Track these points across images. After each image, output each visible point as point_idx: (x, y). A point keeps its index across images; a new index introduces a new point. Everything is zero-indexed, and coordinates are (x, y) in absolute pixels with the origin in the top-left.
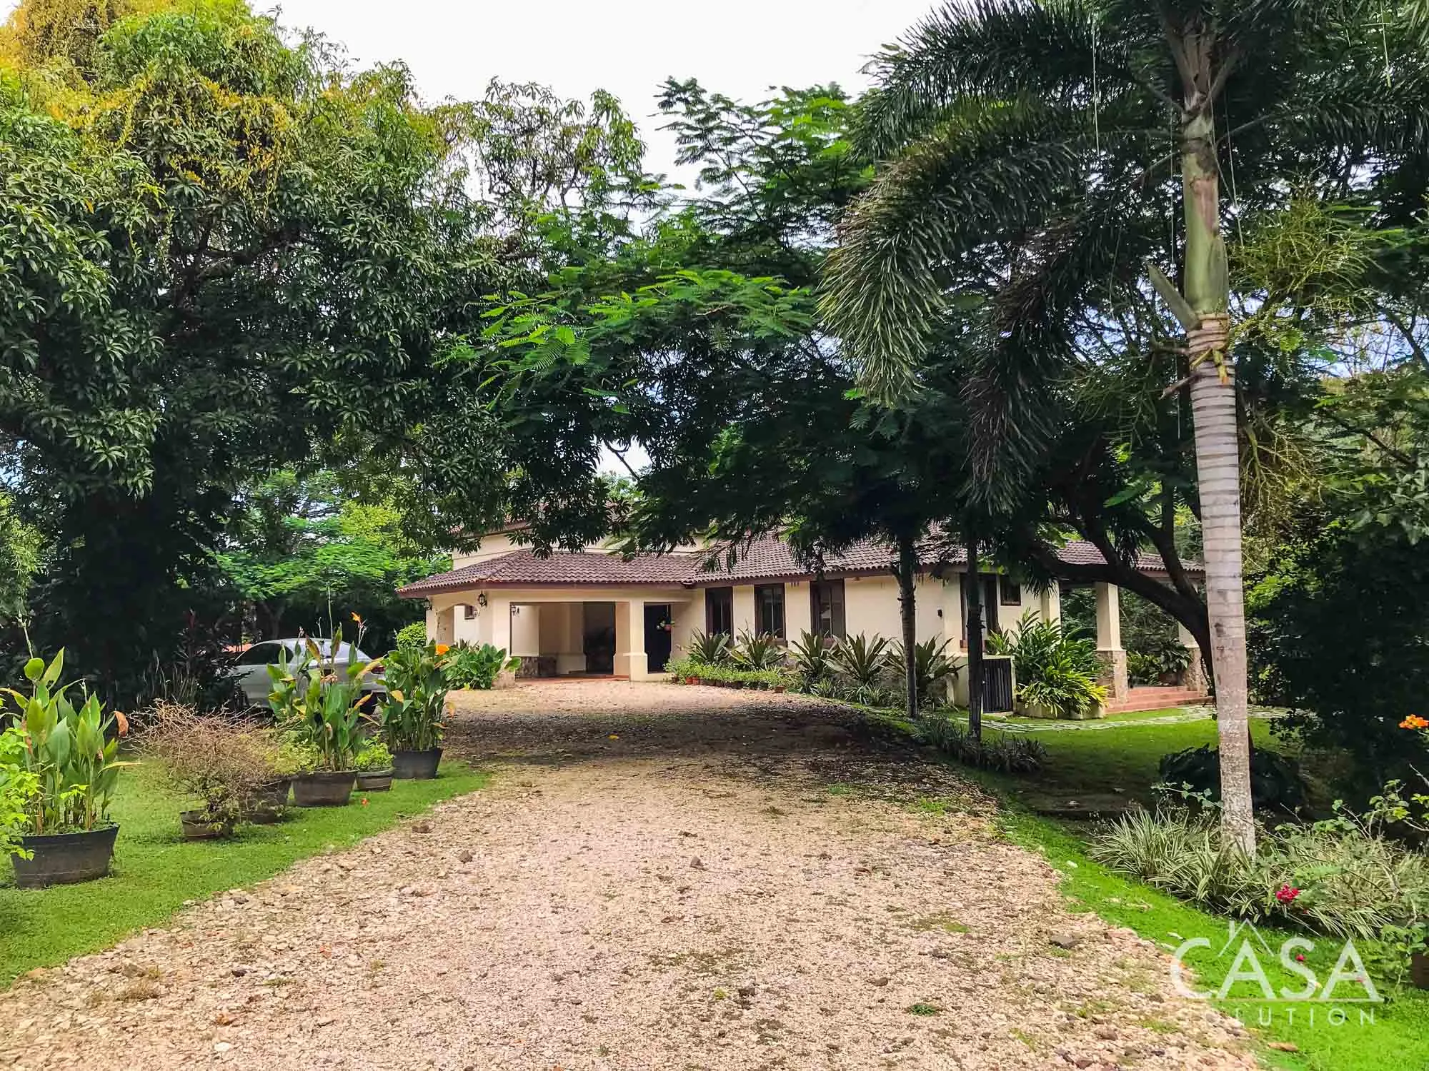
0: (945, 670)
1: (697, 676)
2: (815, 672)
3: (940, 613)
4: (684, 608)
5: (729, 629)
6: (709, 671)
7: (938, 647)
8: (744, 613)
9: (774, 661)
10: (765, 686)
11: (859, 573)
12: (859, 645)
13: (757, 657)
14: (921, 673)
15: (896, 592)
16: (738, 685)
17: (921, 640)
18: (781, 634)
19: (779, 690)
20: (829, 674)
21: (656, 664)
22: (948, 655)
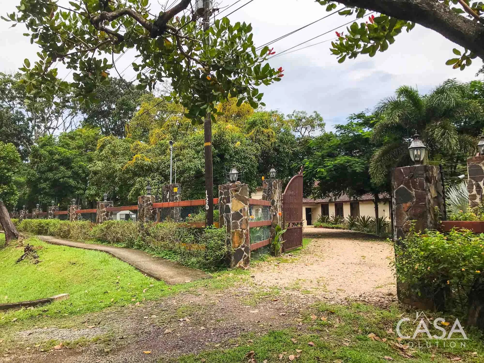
0: (385, 224)
1: (322, 226)
2: (352, 225)
3: (384, 210)
4: (315, 209)
5: (328, 214)
6: (324, 224)
7: (384, 218)
8: (332, 211)
9: (341, 222)
10: (340, 228)
11: (363, 201)
12: (364, 218)
13: (336, 221)
14: (380, 224)
15: (373, 206)
16: (333, 228)
17: (380, 217)
18: (343, 216)
19: (344, 229)
20: (356, 225)
21: (309, 223)
22: (386, 220)
